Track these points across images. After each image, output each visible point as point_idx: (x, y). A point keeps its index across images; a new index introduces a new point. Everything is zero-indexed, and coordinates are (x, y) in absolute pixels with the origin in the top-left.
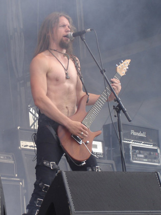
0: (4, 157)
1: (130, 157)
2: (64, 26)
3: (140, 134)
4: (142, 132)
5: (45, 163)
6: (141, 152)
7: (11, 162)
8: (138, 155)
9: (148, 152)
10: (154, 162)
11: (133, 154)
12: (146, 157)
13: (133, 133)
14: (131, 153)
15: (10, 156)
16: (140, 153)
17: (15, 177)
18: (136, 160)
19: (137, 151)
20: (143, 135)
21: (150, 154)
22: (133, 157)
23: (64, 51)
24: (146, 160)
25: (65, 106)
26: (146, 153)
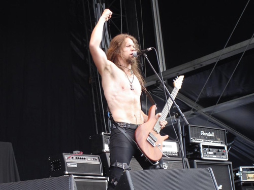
0: (91, 159)
1: (201, 154)
2: (130, 46)
3: (209, 135)
4: (211, 133)
5: (118, 164)
6: (211, 149)
7: (97, 162)
8: (208, 153)
9: (217, 150)
10: (222, 158)
11: (203, 152)
12: (215, 154)
13: (203, 133)
14: (202, 151)
15: (97, 158)
16: (209, 151)
17: (101, 176)
18: (206, 157)
19: (207, 149)
20: (212, 135)
21: (219, 151)
22: (203, 154)
23: (130, 67)
24: (215, 156)
25: (133, 114)
26: (215, 151)
